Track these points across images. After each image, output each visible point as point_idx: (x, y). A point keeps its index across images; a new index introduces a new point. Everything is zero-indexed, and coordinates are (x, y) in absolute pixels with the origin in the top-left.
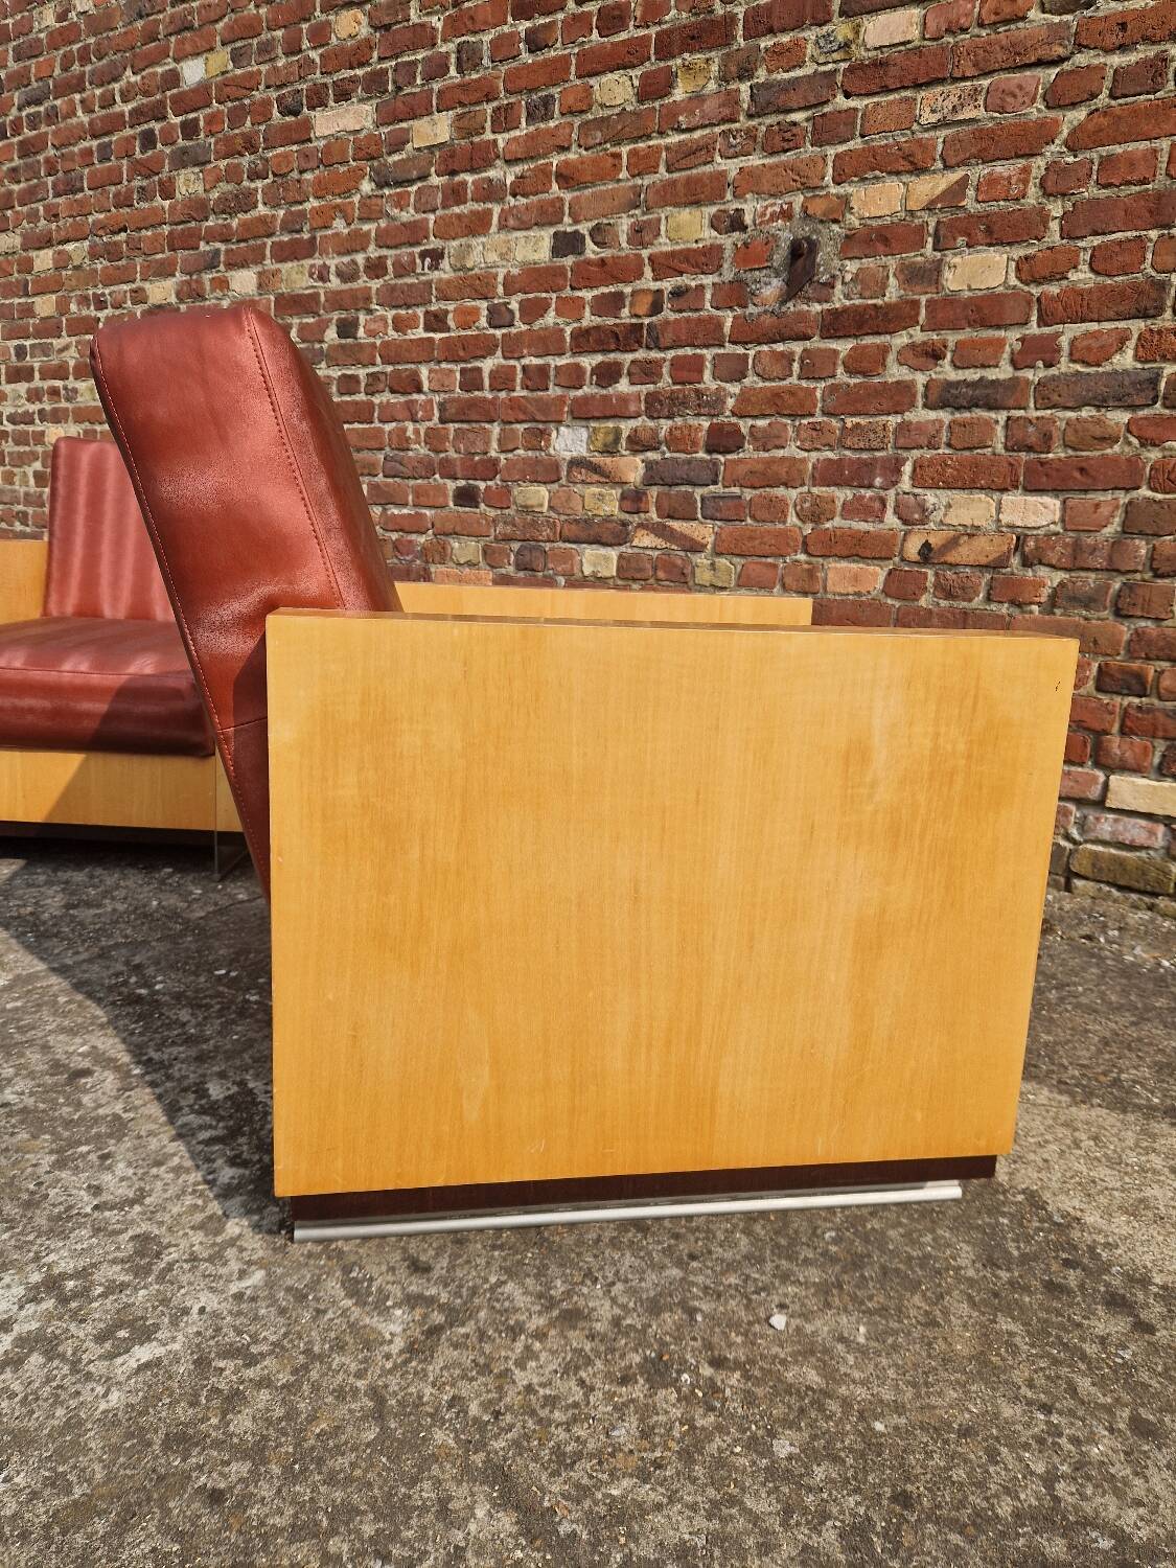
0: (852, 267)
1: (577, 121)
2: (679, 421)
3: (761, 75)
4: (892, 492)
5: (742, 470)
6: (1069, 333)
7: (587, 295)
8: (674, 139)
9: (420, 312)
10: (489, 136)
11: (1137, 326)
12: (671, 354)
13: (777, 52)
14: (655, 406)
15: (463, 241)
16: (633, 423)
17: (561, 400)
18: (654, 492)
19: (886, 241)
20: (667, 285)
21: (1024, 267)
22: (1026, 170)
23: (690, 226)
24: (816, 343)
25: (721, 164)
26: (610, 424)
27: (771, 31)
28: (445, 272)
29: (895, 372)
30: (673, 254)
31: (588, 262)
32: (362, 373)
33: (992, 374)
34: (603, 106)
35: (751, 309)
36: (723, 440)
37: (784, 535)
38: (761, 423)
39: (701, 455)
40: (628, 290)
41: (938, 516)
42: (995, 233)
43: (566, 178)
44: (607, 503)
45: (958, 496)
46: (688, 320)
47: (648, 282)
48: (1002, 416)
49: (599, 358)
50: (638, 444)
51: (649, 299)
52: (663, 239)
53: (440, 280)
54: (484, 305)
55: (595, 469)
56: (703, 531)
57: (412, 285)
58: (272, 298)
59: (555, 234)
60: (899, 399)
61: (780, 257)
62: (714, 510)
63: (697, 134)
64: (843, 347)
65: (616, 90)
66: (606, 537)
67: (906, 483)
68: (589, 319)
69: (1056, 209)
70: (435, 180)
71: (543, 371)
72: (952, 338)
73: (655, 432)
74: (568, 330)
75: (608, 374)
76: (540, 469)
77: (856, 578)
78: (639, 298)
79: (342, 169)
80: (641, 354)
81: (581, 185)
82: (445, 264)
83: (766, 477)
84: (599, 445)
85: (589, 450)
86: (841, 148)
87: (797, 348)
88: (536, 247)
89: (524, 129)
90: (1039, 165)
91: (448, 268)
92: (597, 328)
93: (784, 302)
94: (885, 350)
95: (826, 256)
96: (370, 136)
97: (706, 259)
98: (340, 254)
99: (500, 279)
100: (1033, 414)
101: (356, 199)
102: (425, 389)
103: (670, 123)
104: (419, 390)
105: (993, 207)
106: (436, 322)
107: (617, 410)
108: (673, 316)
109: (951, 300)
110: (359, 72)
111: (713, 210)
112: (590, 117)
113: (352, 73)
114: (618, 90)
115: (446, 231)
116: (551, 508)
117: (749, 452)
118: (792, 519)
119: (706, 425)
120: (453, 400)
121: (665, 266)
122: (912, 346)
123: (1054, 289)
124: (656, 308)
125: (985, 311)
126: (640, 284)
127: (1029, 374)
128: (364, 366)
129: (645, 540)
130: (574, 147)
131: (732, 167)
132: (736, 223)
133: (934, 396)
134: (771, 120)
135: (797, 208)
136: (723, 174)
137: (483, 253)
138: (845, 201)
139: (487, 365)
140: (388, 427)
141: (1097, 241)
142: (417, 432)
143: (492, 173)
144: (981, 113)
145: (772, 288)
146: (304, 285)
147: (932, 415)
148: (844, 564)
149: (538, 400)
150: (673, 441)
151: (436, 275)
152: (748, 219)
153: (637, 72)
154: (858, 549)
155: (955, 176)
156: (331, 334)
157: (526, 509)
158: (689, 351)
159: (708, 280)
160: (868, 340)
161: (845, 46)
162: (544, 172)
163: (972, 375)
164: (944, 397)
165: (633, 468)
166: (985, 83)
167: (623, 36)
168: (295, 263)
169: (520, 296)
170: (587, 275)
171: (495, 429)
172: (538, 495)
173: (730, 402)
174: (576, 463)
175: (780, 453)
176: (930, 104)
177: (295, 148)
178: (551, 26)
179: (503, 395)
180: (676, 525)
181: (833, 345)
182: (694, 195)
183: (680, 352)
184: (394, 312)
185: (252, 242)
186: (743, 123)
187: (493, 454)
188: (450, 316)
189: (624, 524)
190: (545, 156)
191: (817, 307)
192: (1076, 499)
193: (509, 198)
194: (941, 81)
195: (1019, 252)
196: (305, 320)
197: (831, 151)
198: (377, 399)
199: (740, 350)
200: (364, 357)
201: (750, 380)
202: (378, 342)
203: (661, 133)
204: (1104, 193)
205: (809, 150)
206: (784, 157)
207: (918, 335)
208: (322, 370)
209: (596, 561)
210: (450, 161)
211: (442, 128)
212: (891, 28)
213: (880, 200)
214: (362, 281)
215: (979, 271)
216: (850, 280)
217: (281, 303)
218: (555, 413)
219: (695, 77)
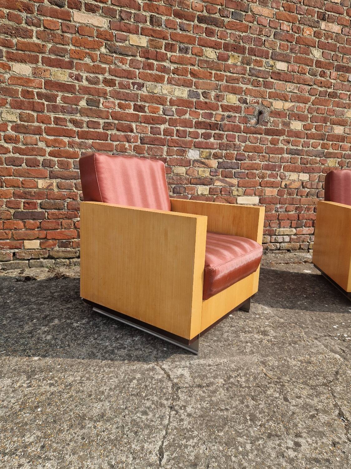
0: (272, 119)
1: (197, 58)
2: (228, 151)
3: (252, 66)
4: (279, 172)
5: (246, 165)
6: (312, 141)
7: (201, 112)
8: (229, 74)
9: (132, 104)
10: (163, 51)
11: (321, 142)
12: (226, 133)
13: (256, 61)
14: (221, 147)
15: (153, 83)
16: (214, 151)
17: (191, 141)
18: (221, 170)
19: (279, 115)
20: (226, 114)
21: (304, 126)
22: (305, 106)
23: (232, 99)
24: (263, 136)
25: (242, 85)
26: (207, 150)
27: (255, 55)
28: (144, 92)
29: (280, 145)
30: (228, 106)
31: (201, 102)
32: (101, 121)
33: (299, 148)
34: (207, 57)
35: (248, 125)
36: (240, 157)
37: (256, 182)
38: (251, 154)
39: (234, 161)
40: (214, 113)
41: (287, 178)
42: (299, 118)
43: (193, 74)
44: (206, 174)
45: (292, 174)
46: (231, 124)
47: (220, 111)
48: (300, 157)
49: (204, 131)
50: (216, 156)
51: (221, 117)
52: (225, 101)
53: (142, 95)
54: (161, 107)
55: (203, 163)
56: (235, 181)
57: (128, 93)
58: (43, 81)
59: (190, 91)
60: (281, 151)
61: (256, 113)
62: (236, 176)
63: (235, 75)
64: (270, 138)
65: (211, 54)
66: (206, 183)
67: (282, 171)
68: (201, 119)
69: (310, 116)
70: (139, 58)
71: (185, 132)
72: (292, 139)
73: (222, 154)
74: (194, 121)
75: (207, 136)
76: (184, 163)
77: (272, 192)
78: (217, 116)
79: (90, 39)
80: (217, 131)
81: (199, 78)
82: (144, 89)
83: (251, 167)
84: (204, 156)
85: (200, 157)
86: (270, 90)
87: (259, 136)
88: (182, 93)
89: (177, 54)
90: (307, 106)
91: (145, 91)
92: (204, 122)
93: (256, 124)
94: (279, 140)
95: (266, 114)
96: (106, 31)
97: (237, 109)
98: (88, 72)
99: (168, 99)
100: (305, 157)
101: (99, 53)
102: (135, 131)
103: (227, 69)
104: (132, 131)
105: (299, 113)
106: (140, 109)
107: (210, 147)
108: (227, 123)
109: (291, 131)
110: (101, 5)
111: (239, 96)
112: (201, 58)
113: (96, 3)
114: (212, 54)
115: (145, 77)
116: (186, 174)
117: (247, 161)
118: (257, 178)
119: (236, 153)
120: (148, 137)
121: (225, 108)
122: (284, 140)
123: (309, 132)
124: (223, 119)
125: (297, 134)
126: (217, 112)
127: (305, 149)
128: (103, 119)
129: (218, 183)
130: (196, 66)
131: (244, 87)
132: (245, 102)
133: (288, 152)
134: (254, 78)
135: (260, 102)
136: (242, 88)
137: (162, 89)
138: (271, 103)
139: (162, 127)
140: (115, 143)
141: (316, 124)
142: (130, 146)
143: (164, 64)
144: (297, 92)
145: (254, 121)
146: (66, 79)
147: (288, 155)
148: (269, 189)
149: (183, 141)
150: (227, 156)
151: (139, 92)
152: (248, 101)
153: (218, 51)
154: (272, 185)
155: (293, 104)
156: (83, 103)
157: (177, 175)
158: (231, 133)
159: (237, 115)
160: (275, 137)
161: (272, 66)
162: (186, 70)
163: (295, 148)
164: (290, 152)
165: (214, 163)
166: (299, 85)
167: (213, 39)
168: (59, 69)
169: (176, 107)
170: (199, 105)
171: (165, 148)
172: (182, 170)
173: (242, 148)
174: (195, 161)
175: (255, 162)
176: (290, 87)
177: (60, 21)
178: (189, 25)
179: (169, 137)
180: (228, 179)
181: (267, 137)
182: (234, 91)
183: (229, 133)
184: (119, 101)
185: (27, 53)
186: (247, 76)
187: (164, 156)
188: (146, 108)
189: (211, 179)
190: (186, 65)
191: (264, 127)
192: (311, 175)
193: (171, 74)
194: (290, 82)
195: (304, 123)
196: (65, 95)
197: (268, 90)
198: (109, 132)
199: (245, 135)
200: (104, 115)
201: (248, 143)
202: (110, 111)
203: (225, 71)
204: (317, 115)
205: (263, 89)
206: (257, 88)
207: (285, 138)
208: (78, 117)
209: (202, 190)
210: (146, 54)
211: (143, 41)
212: (281, 66)
213: (278, 105)
214: (101, 86)
215: (297, 126)
216: (272, 122)
217: (49, 84)
218: (188, 146)
219: (234, 60)
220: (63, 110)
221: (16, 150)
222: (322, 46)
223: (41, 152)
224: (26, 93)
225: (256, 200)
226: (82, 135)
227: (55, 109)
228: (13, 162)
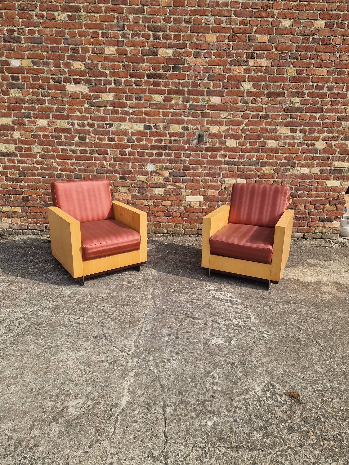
0: (210, 140)
1: (149, 103)
2: (176, 164)
3: (191, 103)
4: (219, 178)
5: (191, 174)
6: (246, 154)
7: (154, 139)
8: (173, 111)
9: (106, 137)
10: (124, 101)
11: (256, 154)
12: (174, 152)
13: (194, 99)
14: (170, 161)
15: (119, 123)
16: (166, 164)
17: (148, 159)
18: (171, 177)
19: (216, 136)
20: (173, 139)
21: (239, 143)
22: (239, 128)
23: (177, 128)
24: (204, 152)
25: (183, 117)
26: (161, 164)
27: (193, 95)
28: (113, 129)
29: (219, 159)
30: (173, 133)
31: (153, 132)
32: (88, 149)
33: (235, 160)
34: (155, 101)
35: (191, 145)
36: (186, 168)
37: (200, 186)
38: (194, 166)
39: (182, 171)
40: (163, 139)
41: (227, 182)
42: (234, 137)
43: (146, 114)
44: (161, 180)
45: (230, 179)
46: (177, 146)
47: (168, 137)
48: (237, 167)
49: (157, 151)
50: (167, 168)
51: (169, 141)
52: (171, 130)
53: (112, 131)
54: (126, 138)
55: (158, 173)
56: (183, 185)
57: (103, 131)
58: (54, 128)
59: (145, 125)
60: (220, 163)
61: (196, 136)
62: (184, 181)
63: (178, 111)
64: (209, 153)
65: (158, 99)
66: (161, 186)
67: (221, 177)
68: (154, 143)
69: (244, 135)
70: (109, 108)
71: (143, 153)
72: (228, 153)
73: (171, 167)
74: (149, 145)
75: (159, 155)
76: (143, 173)
77: (213, 193)
78: (166, 141)
79: (77, 100)
80: (167, 151)
81: (150, 116)
82: (113, 127)
83: (196, 175)
84: (158, 168)
85: (155, 169)
86: (207, 119)
87: (200, 153)
88: (140, 127)
89: (134, 101)
90: (241, 128)
91: (114, 128)
92: (156, 145)
93: (197, 145)
94: (217, 155)
95: (205, 137)
96: (87, 94)
97: (181, 135)
98: (78, 120)
99: (130, 132)
100: (241, 166)
101: (83, 108)
102: (109, 154)
103: (171, 107)
104: (107, 154)
105: (234, 133)
106: (111, 140)
107: (163, 162)
108: (174, 145)
109: (228, 148)
110: (83, 78)
111: (182, 126)
112: (152, 102)
113: (80, 77)
114: (159, 98)
115: (113, 119)
116: (146, 180)
117: (192, 171)
118: (201, 183)
119: (182, 165)
120: (118, 157)
121: (171, 135)
122: (221, 154)
123: (244, 147)
124: (170, 142)
125: (233, 150)
126: (166, 138)
127: (241, 160)
128: (89, 148)
129: (170, 187)
130: (148, 108)
131: (186, 118)
132: (187, 129)
133: (225, 163)
134: (193, 111)
135: (199, 128)
136: (184, 120)
137: (125, 126)
138: (208, 129)
139: (127, 150)
140: (97, 162)
141: (250, 141)
142: (107, 164)
143: (126, 109)
144: (231, 117)
145: (195, 142)
146: (66, 126)
147: (225, 166)
148: (211, 190)
149: (142, 159)
150: (175, 168)
151: (111, 129)
152: (189, 129)
153: (163, 96)
154: (214, 188)
155: (228, 127)
156: (77, 139)
157: (140, 181)
158: (178, 152)
159: (181, 139)
160: (214, 153)
161: (207, 101)
162: (141, 112)
163: (232, 160)
164: (227, 163)
165: (166, 173)
166: (232, 113)
167: (159, 88)
168: (62, 120)
169: (136, 137)
170: (152, 134)
171: (130, 164)
172: (143, 178)
173: (187, 162)
174: (152, 172)
175: (198, 171)
176: (223, 114)
177: (60, 92)
178: (141, 81)
179: (132, 157)
180: (177, 184)
181: (207, 153)
182: (178, 122)
183: (176, 152)
184: (98, 136)
185: (44, 113)
186: (187, 110)
187: (130, 169)
188: (116, 139)
189: (165, 184)
190: (141, 108)
191: (204, 146)
192: (248, 180)
193: (131, 115)
194: (225, 111)
195: (238, 141)
196: (67, 135)
197: (205, 119)
198: (93, 156)
199: (189, 152)
200: (89, 145)
201: (191, 158)
202: (93, 142)
203: (169, 109)
204: (251, 133)
205: (201, 118)
206: (196, 118)
207: (222, 153)
208: (74, 148)
209: (159, 191)
210: (113, 104)
211: (110, 97)
212: (216, 100)
213: (215, 129)
214: (87, 128)
215: (232, 143)
216: (209, 142)
217: (57, 130)
218: (146, 161)
219: (177, 100)
220: (66, 144)
221: (43, 169)
222: (251, 79)
223: (55, 169)
224: (46, 136)
225: (201, 198)
226: (78, 158)
227: (60, 144)
228: (41, 175)
